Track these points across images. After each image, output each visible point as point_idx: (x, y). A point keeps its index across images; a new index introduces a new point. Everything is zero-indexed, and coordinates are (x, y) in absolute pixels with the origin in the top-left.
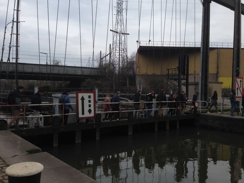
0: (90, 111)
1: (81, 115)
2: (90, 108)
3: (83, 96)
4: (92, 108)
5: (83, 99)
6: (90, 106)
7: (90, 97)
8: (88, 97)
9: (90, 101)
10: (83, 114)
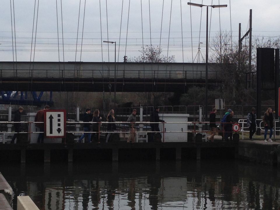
0: (59, 130)
1: (48, 134)
2: (59, 127)
3: (51, 115)
4: (62, 127)
5: (51, 118)
6: (59, 125)
7: (59, 116)
8: (57, 116)
9: (59, 120)
10: (51, 132)
